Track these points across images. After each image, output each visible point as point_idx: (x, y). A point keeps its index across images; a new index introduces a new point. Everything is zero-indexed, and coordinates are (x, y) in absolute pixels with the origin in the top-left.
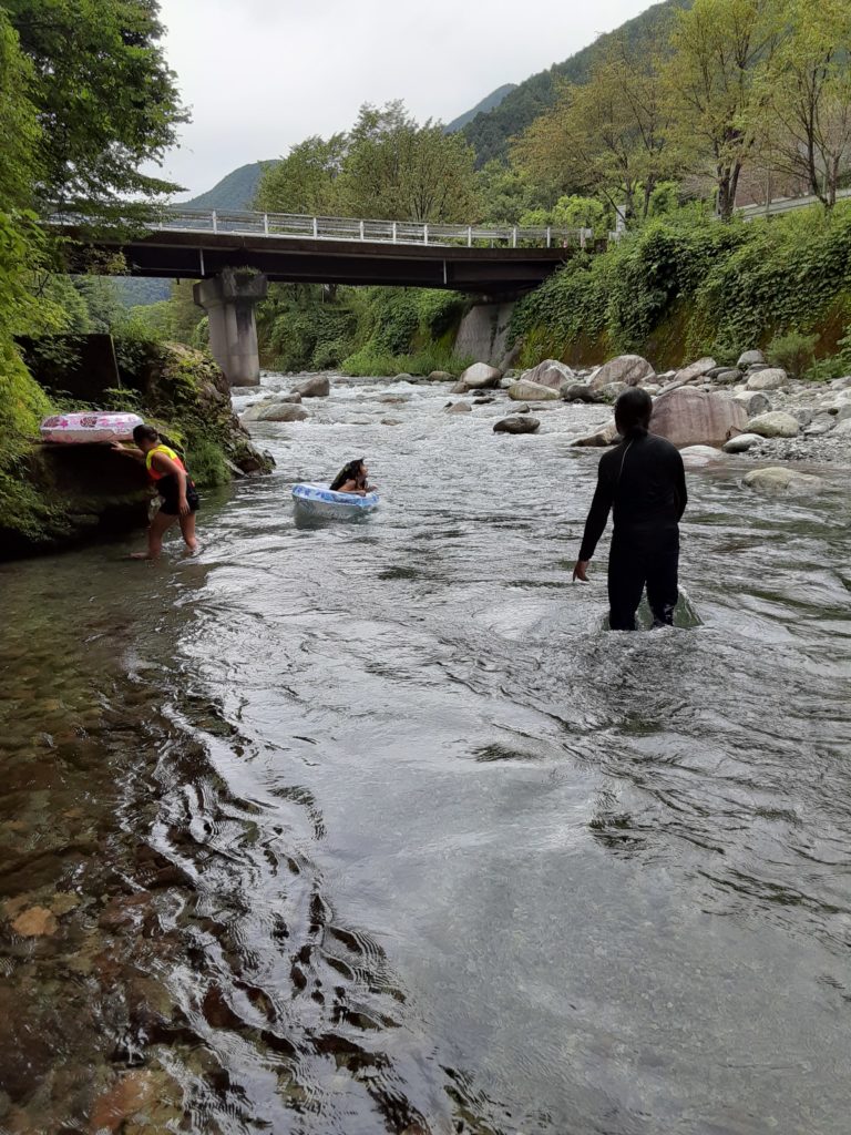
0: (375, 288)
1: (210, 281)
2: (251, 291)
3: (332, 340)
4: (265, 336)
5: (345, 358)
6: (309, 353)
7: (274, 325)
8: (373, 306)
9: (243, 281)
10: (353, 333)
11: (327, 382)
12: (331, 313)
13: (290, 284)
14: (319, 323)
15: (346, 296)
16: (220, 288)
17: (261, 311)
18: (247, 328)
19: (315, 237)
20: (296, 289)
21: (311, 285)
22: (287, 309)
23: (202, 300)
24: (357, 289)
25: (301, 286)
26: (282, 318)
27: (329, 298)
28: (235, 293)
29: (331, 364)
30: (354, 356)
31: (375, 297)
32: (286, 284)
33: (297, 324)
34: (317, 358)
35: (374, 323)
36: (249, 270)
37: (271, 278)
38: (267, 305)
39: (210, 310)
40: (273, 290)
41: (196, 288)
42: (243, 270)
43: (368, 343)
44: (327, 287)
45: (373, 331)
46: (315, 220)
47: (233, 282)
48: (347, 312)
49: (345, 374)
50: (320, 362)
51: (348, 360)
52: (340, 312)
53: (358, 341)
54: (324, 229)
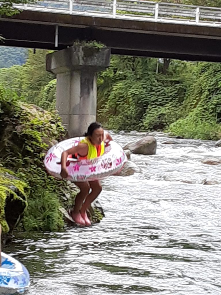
0: (205, 63)
1: (62, 51)
2: (95, 61)
3: (162, 105)
4: (103, 99)
5: (173, 122)
6: (140, 115)
7: (111, 90)
8: (202, 78)
9: (89, 53)
10: (181, 100)
11: (155, 142)
12: (163, 82)
13: (129, 57)
14: (152, 90)
15: (178, 69)
16: (70, 57)
17: (102, 77)
18: (89, 93)
19: (156, 19)
20: (134, 61)
21: (148, 58)
22: (125, 77)
23: (53, 67)
24: (188, 63)
25: (139, 59)
26: (120, 84)
27: (163, 70)
28: (81, 63)
29: (159, 126)
30: (181, 121)
31: (203, 71)
32: (126, 56)
33: (132, 91)
34: (147, 121)
35: (201, 93)
36: (96, 44)
37: (114, 52)
38: (108, 73)
39: (58, 75)
40: (114, 60)
41: (49, 57)
42: (90, 44)
43: (195, 110)
44: (161, 60)
45: (200, 99)
46: (157, 6)
47: (81, 53)
48: (178, 82)
49: (171, 136)
50: (150, 124)
51: (175, 123)
52: (172, 82)
53: (185, 107)
54: (164, 13)
